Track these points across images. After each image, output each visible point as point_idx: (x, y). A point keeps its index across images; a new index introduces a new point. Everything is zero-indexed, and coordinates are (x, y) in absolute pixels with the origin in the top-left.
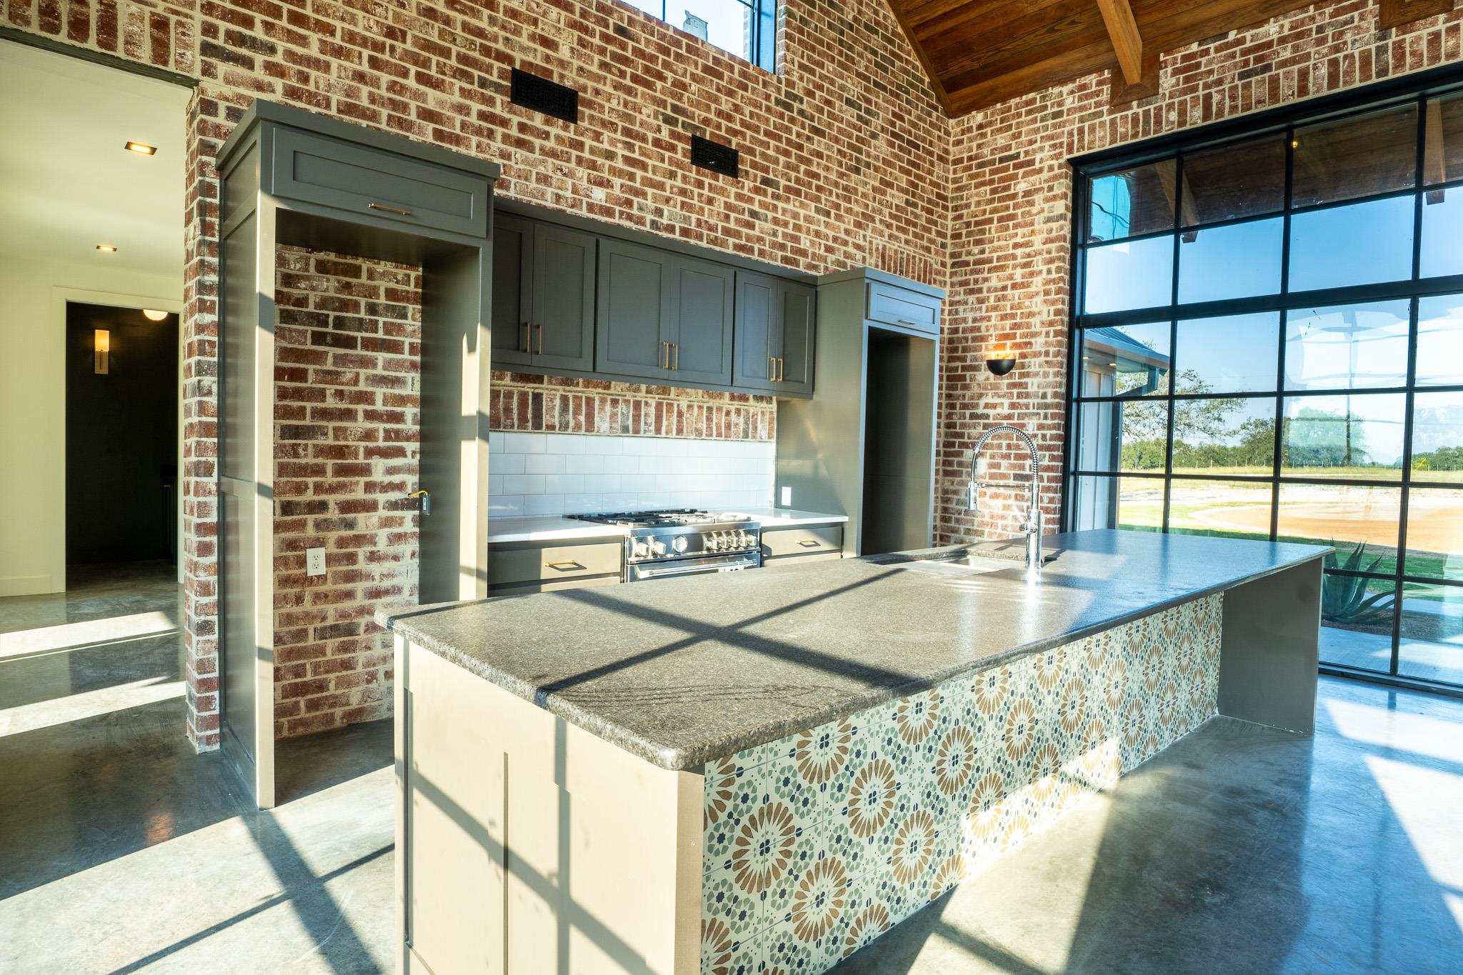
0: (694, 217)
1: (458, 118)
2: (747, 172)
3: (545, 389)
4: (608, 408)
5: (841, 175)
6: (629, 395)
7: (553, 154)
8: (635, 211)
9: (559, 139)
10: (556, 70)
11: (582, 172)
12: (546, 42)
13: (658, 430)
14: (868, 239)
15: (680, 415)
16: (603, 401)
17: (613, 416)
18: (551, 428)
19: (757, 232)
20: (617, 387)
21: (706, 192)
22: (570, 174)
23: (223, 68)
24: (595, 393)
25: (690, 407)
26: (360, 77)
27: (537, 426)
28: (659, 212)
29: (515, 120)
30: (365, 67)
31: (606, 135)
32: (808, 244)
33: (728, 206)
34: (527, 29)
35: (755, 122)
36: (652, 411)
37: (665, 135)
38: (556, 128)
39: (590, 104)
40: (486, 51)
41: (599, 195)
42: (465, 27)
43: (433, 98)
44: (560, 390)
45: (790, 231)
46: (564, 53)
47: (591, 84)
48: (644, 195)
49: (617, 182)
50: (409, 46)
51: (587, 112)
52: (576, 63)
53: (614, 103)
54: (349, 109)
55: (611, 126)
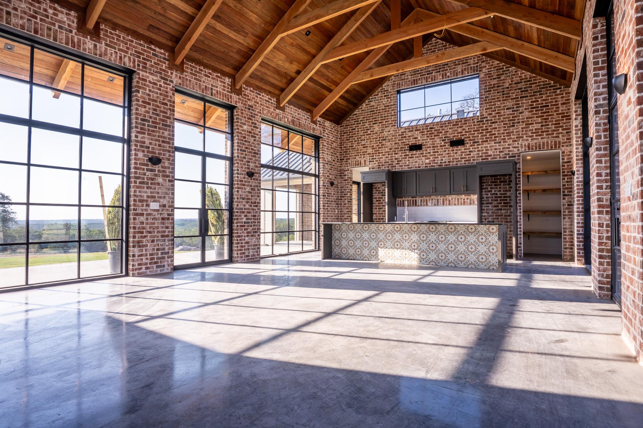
0: (451, 158)
1: (401, 157)
2: (468, 143)
3: (417, 199)
4: (431, 201)
5: (506, 130)
6: (435, 198)
7: (418, 157)
8: (436, 161)
9: (419, 154)
10: (417, 142)
11: (424, 158)
12: (415, 138)
13: (443, 204)
14: (520, 143)
15: (449, 201)
16: (429, 200)
17: (432, 202)
18: (419, 205)
19: (472, 155)
20: (432, 197)
21: (455, 151)
22: (421, 159)
23: (371, 163)
24: (428, 198)
25: (452, 199)
26: (387, 157)
27: (416, 205)
28: (442, 160)
29: (410, 154)
30: (387, 156)
31: (428, 149)
32: (492, 153)
33: (461, 152)
34: (412, 138)
35: (470, 130)
36: (442, 201)
37: (443, 144)
38: (418, 152)
39: (425, 145)
40: (405, 145)
41: (427, 161)
42: (401, 143)
43: (397, 156)
44: (420, 199)
45: (484, 151)
46: (419, 138)
47: (424, 141)
48: (438, 158)
49: (431, 157)
50: (393, 150)
51: (424, 147)
52: (421, 139)
53: (430, 143)
54: (385, 162)
55: (430, 147)
